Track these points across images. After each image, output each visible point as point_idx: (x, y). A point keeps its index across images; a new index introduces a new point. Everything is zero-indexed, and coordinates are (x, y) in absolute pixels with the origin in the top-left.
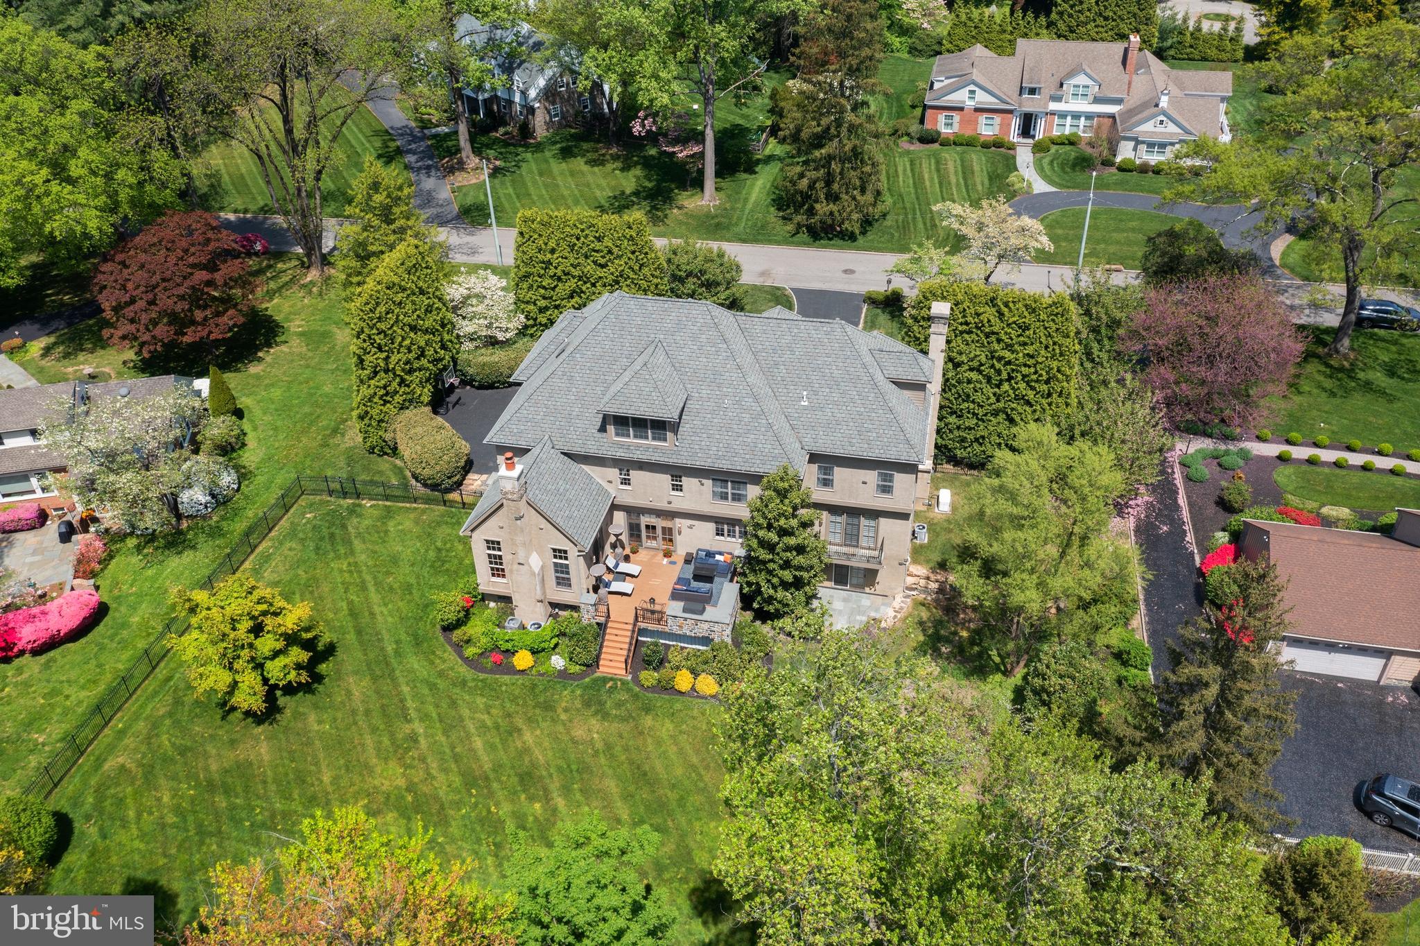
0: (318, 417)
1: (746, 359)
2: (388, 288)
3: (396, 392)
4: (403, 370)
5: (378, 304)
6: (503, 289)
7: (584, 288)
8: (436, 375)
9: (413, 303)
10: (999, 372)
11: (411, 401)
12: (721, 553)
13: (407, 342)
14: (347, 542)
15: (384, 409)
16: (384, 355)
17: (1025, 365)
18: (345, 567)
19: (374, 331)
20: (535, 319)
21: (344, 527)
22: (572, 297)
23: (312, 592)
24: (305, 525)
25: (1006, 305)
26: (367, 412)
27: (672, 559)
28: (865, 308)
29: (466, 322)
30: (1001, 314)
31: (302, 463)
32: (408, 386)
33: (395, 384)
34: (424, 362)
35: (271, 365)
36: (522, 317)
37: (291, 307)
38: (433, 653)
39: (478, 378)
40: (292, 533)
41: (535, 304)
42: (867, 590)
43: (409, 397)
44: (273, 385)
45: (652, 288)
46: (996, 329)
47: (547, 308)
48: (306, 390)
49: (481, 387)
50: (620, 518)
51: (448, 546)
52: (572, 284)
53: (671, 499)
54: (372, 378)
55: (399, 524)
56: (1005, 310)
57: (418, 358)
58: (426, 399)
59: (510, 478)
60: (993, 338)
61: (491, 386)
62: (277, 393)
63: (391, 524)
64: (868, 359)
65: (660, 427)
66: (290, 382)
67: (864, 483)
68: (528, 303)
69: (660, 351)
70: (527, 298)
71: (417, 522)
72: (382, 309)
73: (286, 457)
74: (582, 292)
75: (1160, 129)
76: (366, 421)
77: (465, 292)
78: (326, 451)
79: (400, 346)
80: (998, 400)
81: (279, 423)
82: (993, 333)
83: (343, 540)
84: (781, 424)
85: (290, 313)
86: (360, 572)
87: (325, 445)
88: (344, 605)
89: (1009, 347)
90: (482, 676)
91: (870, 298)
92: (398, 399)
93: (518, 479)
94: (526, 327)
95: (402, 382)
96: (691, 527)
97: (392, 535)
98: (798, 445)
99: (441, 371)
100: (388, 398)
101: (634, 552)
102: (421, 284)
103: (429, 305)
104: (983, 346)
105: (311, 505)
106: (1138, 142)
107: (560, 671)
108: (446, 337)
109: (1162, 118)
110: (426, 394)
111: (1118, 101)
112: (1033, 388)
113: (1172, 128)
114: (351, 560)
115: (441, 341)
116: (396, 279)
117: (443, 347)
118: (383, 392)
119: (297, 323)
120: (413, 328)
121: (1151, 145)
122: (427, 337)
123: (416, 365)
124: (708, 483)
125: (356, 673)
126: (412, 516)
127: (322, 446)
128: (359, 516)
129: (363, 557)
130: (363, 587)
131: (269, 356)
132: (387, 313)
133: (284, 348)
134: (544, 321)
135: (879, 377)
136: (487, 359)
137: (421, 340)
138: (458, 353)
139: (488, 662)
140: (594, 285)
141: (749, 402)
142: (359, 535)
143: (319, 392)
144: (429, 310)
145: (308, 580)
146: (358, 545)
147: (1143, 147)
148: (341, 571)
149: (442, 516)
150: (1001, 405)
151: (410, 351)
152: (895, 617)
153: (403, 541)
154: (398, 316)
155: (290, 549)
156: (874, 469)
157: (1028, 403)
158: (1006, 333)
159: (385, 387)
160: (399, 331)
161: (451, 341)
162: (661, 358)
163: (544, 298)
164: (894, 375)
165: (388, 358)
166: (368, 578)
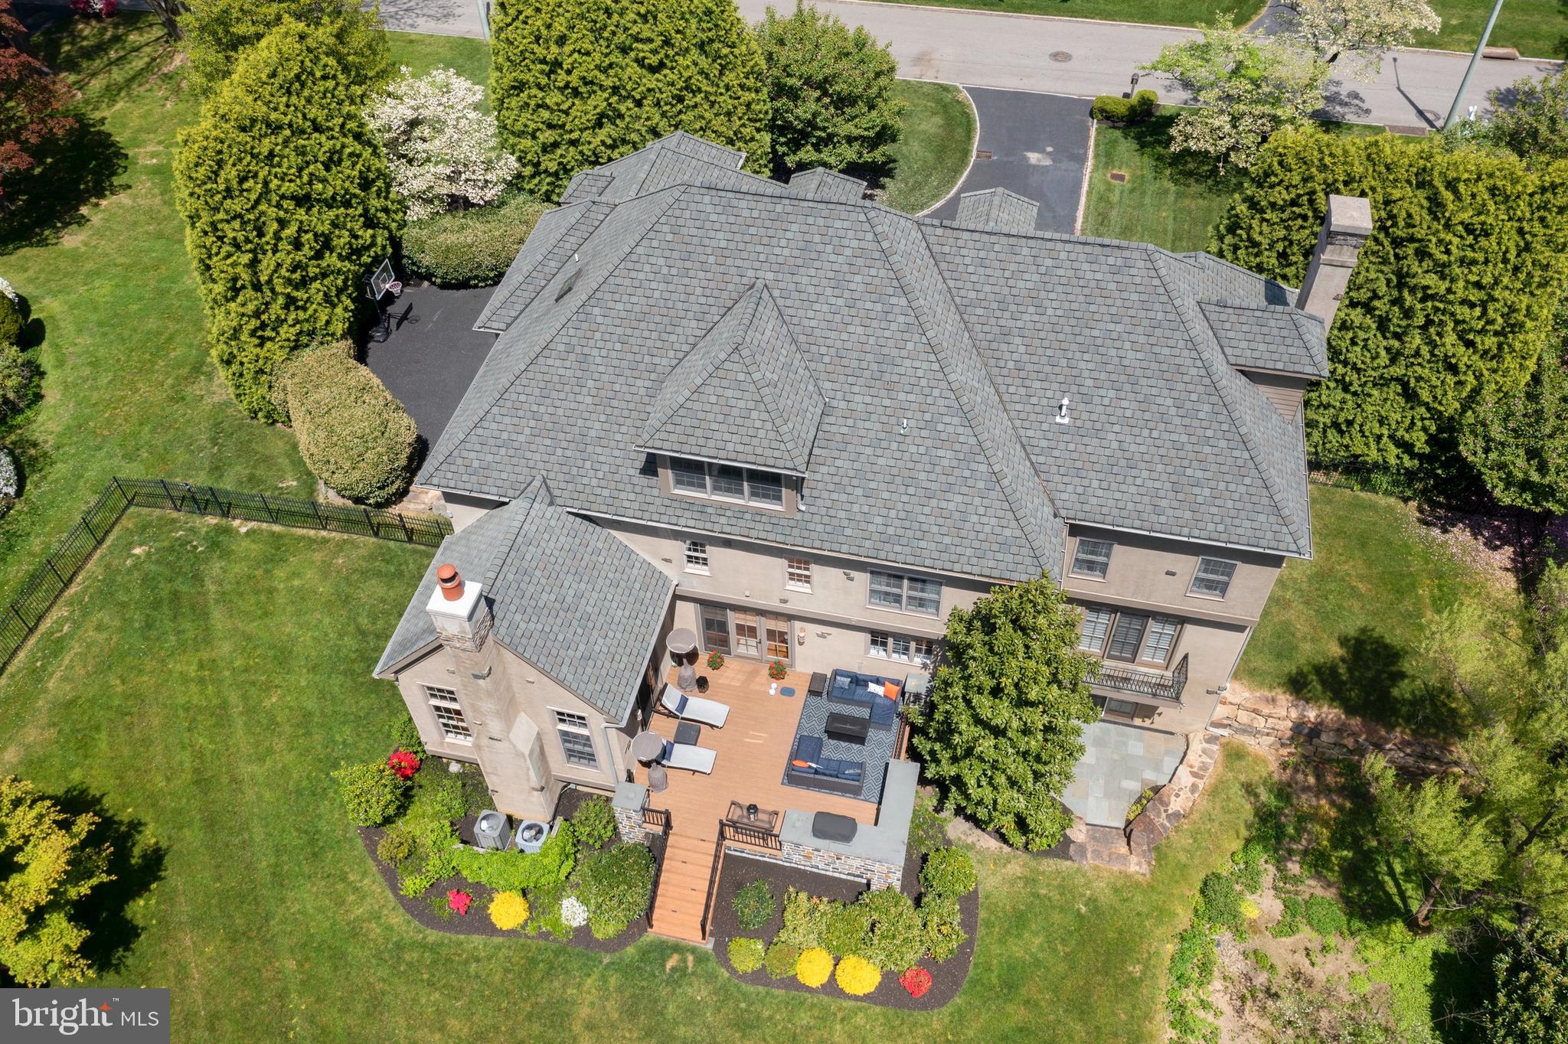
0: (171, 338)
1: (945, 326)
2: (243, 129)
3: (280, 322)
4: (289, 281)
5: (220, 164)
6: (476, 107)
7: (623, 108)
8: (358, 277)
9: (301, 152)
10: (1408, 313)
11: (311, 334)
12: (878, 681)
13: (290, 231)
14: (202, 614)
15: (263, 353)
16: (246, 258)
17: (1463, 302)
18: (192, 671)
19: (221, 215)
20: (537, 165)
21: (197, 578)
22: (599, 124)
23: (129, 727)
24: (129, 571)
25: (1451, 185)
26: (232, 356)
27: (786, 682)
28: (1094, 127)
29: (415, 170)
30: (1435, 205)
31: (135, 435)
32: (304, 309)
33: (276, 309)
34: (331, 260)
35: (99, 234)
36: (512, 160)
37: (144, 117)
38: (344, 879)
39: (440, 272)
40: (106, 592)
41: (534, 137)
42: (1138, 721)
43: (306, 327)
44: (97, 273)
45: (741, 110)
46: (1420, 233)
47: (556, 145)
48: (153, 283)
49: (445, 286)
50: (688, 617)
51: (380, 624)
52: (598, 102)
53: (786, 595)
54: (233, 299)
55: (296, 574)
56: (1447, 196)
57: (318, 255)
58: (339, 328)
59: (453, 617)
60: (1410, 250)
61: (464, 285)
62: (103, 289)
63: (280, 573)
64: (1199, 328)
65: (767, 482)
66: (128, 268)
67: (1169, 573)
68: (520, 134)
69: (767, 312)
70: (519, 126)
71: (325, 571)
72: (230, 173)
73: (109, 422)
74: (621, 116)
76: (235, 367)
77: (410, 115)
78: (178, 409)
79: (277, 237)
80: (1393, 361)
81: (102, 352)
82: (1412, 239)
83: (193, 608)
84: (1014, 467)
85: (140, 130)
86: (218, 682)
87: (177, 398)
88: (186, 757)
89: (1441, 270)
90: (433, 936)
91: (1102, 111)
92: (287, 332)
93: (470, 617)
94: (519, 176)
95: (290, 302)
96: (823, 636)
97: (281, 599)
98: (1048, 510)
99: (369, 270)
100: (269, 333)
101: (715, 664)
102: (313, 112)
103: (332, 152)
104: (1385, 261)
105: (144, 528)
107: (578, 930)
108: (375, 203)
110: (341, 315)
112: (1470, 344)
114: (205, 655)
115: (365, 214)
116: (261, 110)
117: (370, 223)
118: (254, 323)
119: (150, 148)
120: (303, 201)
122: (332, 213)
123: (313, 271)
124: (862, 578)
125: (196, 922)
126: (318, 557)
127: (172, 399)
128: (226, 554)
129: (226, 648)
130: (220, 715)
131: (98, 213)
132: (242, 180)
133: (123, 198)
134: (553, 167)
135: (1221, 367)
136: (452, 239)
137: (321, 220)
138: (403, 225)
139: (448, 904)
140: (639, 104)
141: (952, 424)
142: (223, 597)
143: (176, 288)
144: (332, 161)
145: (126, 697)
146: (218, 618)
148: (185, 679)
149: (372, 557)
150: (1398, 371)
151: (297, 245)
152: (1194, 788)
153: (299, 613)
154: (266, 183)
155: (99, 628)
156: (1196, 554)
157: (1453, 369)
158: (1440, 241)
159: (257, 314)
160: (272, 212)
161: (386, 210)
162: (769, 326)
163: (550, 126)
164: (1247, 360)
165: (254, 263)
166: (234, 698)
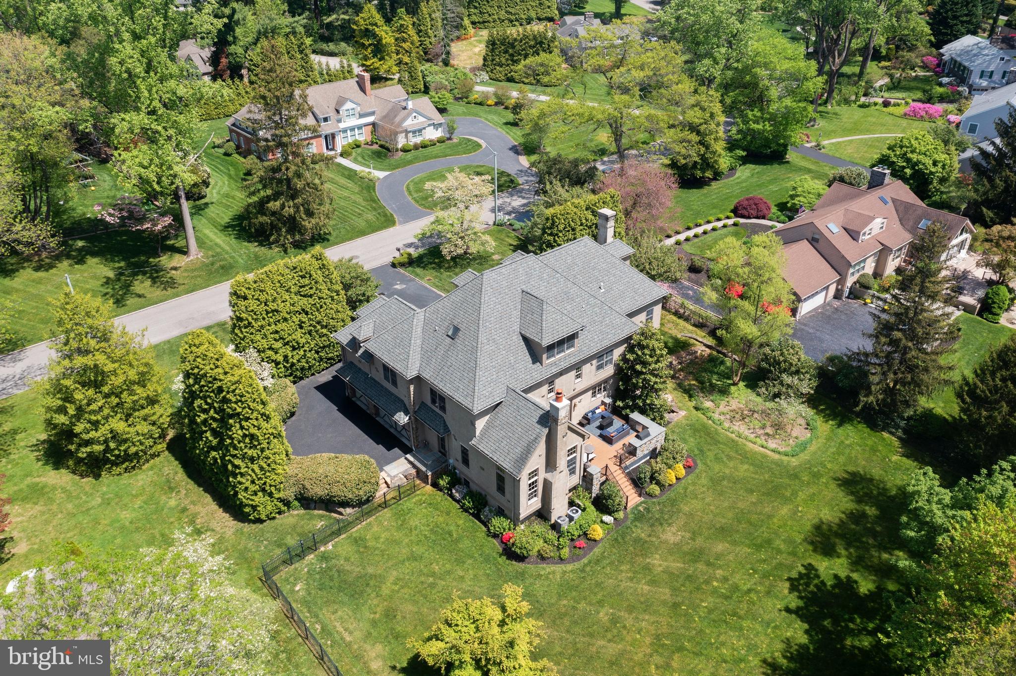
24: (309, 593)
28: (401, 270)
53: (575, 387)
55: (377, 539)
63: (371, 543)
65: (572, 338)
75: (416, 121)
96: (580, 401)
105: (286, 581)
106: (407, 132)
107: (613, 523)
109: (415, 114)
111: (373, 113)
113: (421, 119)
121: (414, 132)
124: (595, 363)
126: (376, 529)
141: (592, 300)
147: (410, 135)
156: (645, 311)
